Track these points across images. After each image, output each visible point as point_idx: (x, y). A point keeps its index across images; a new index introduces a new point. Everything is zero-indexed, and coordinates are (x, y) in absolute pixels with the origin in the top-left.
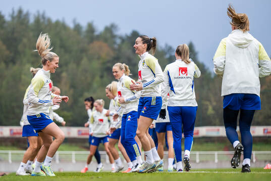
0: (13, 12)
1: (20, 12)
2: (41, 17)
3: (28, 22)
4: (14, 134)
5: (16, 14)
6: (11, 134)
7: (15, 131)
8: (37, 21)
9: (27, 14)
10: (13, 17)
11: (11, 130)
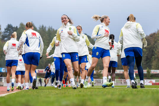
0: (40, 27)
1: (43, 26)
2: (50, 28)
3: (46, 30)
4: (40, 72)
5: (41, 27)
6: (38, 72)
7: (40, 71)
8: (49, 30)
9: (45, 27)
10: (40, 28)
11: (38, 70)
